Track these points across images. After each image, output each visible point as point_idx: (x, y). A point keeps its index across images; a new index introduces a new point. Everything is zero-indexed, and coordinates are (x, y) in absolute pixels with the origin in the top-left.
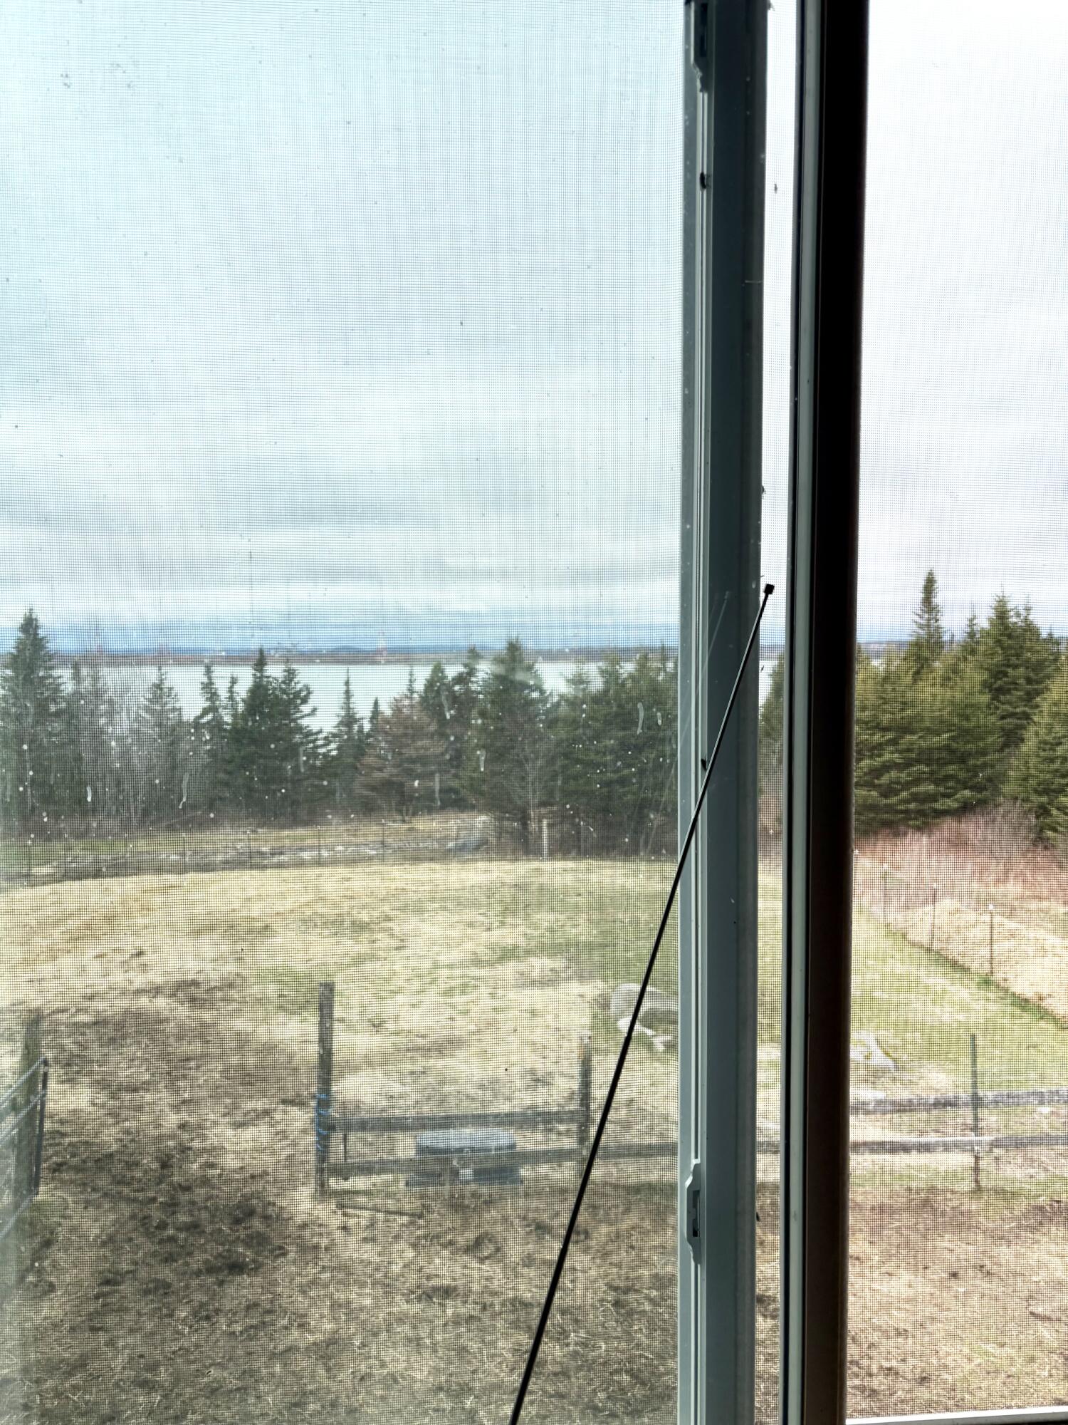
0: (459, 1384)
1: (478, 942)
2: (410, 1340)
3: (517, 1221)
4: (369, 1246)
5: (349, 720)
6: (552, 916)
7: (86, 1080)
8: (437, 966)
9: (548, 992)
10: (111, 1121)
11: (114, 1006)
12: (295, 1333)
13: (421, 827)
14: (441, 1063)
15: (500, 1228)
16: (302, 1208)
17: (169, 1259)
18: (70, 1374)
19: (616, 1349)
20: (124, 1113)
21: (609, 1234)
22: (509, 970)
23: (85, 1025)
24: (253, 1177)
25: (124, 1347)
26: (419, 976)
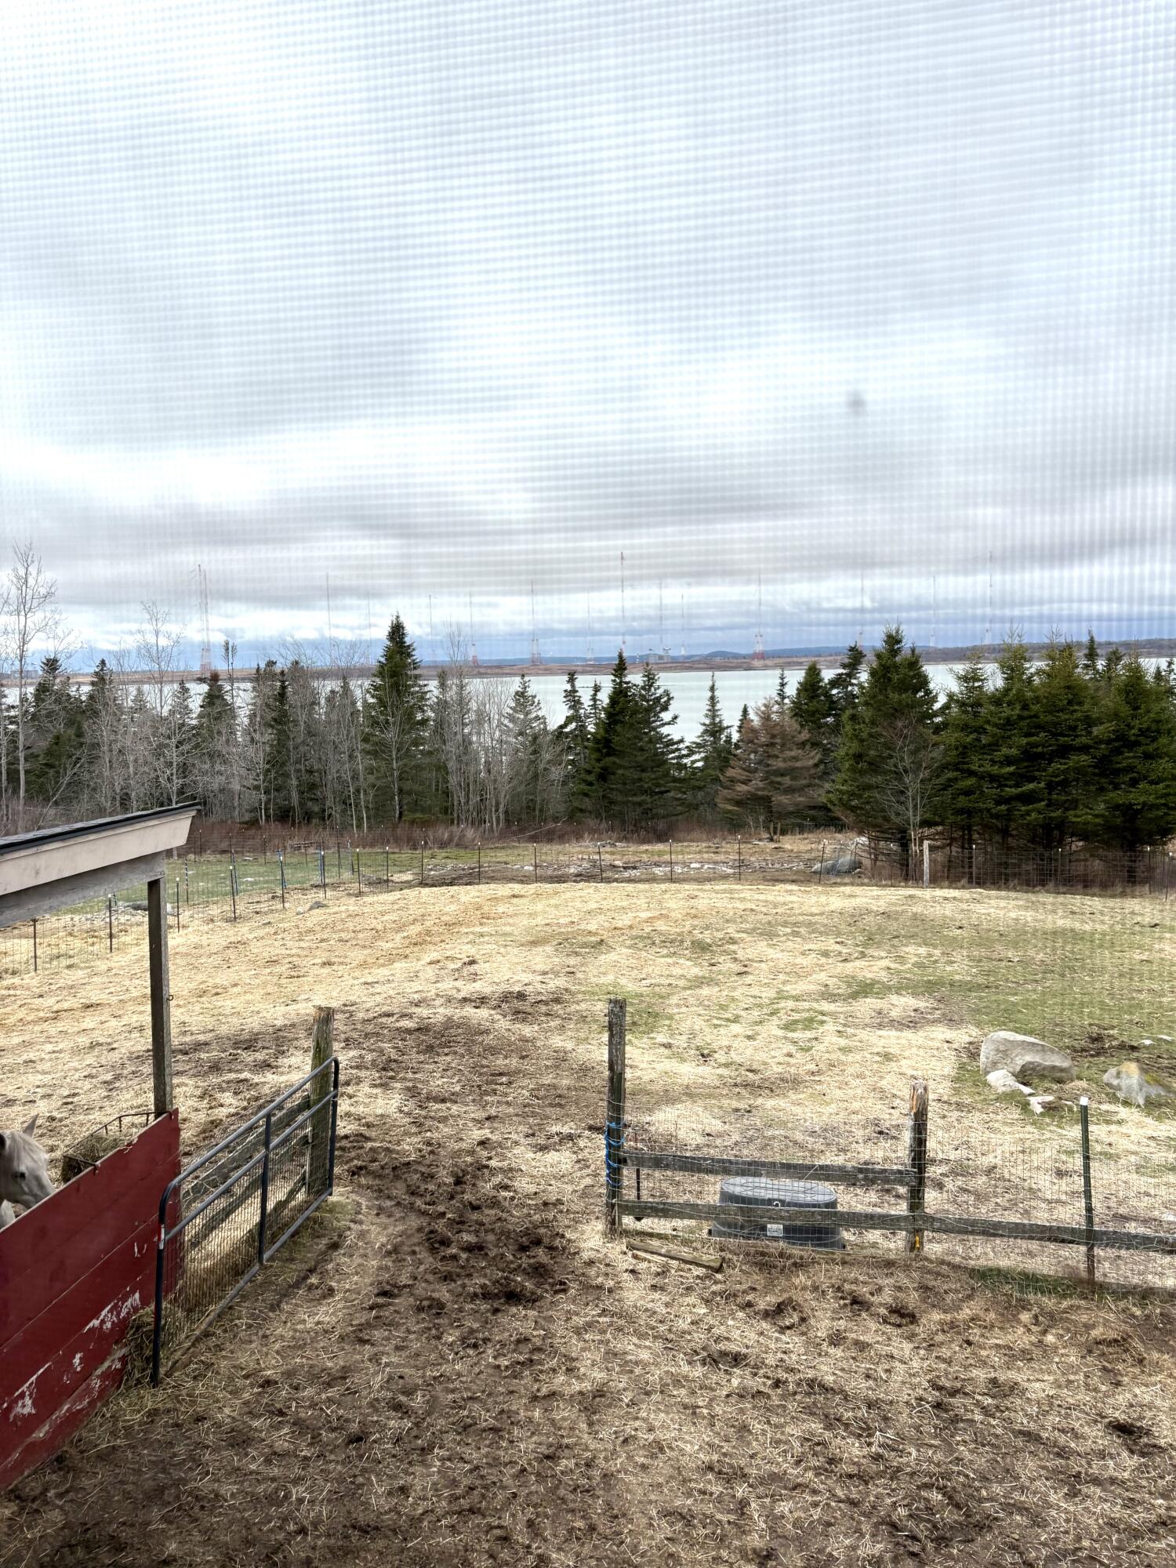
0: (731, 1466)
1: (831, 973)
2: (686, 1407)
3: (830, 1293)
4: (657, 1295)
5: (715, 729)
6: (923, 950)
7: (398, 1085)
8: (781, 996)
9: (908, 1034)
10: (414, 1130)
11: (439, 1013)
12: (561, 1378)
13: (788, 846)
14: (770, 1103)
15: (808, 1295)
16: (591, 1244)
17: (447, 1278)
18: (329, 1385)
19: (930, 1460)
20: (429, 1123)
21: (941, 1323)
22: (866, 1006)
23: (409, 1031)
24: (545, 1204)
25: (387, 1365)
26: (760, 1006)
